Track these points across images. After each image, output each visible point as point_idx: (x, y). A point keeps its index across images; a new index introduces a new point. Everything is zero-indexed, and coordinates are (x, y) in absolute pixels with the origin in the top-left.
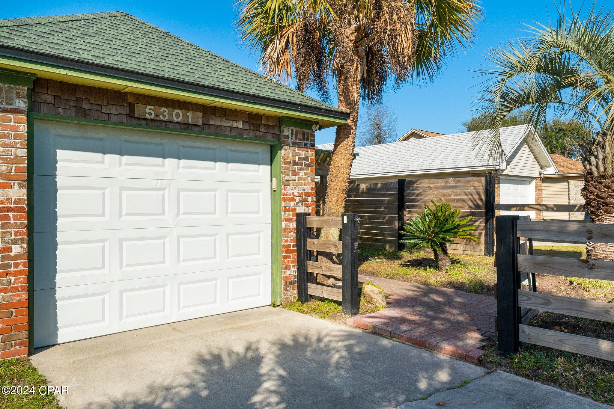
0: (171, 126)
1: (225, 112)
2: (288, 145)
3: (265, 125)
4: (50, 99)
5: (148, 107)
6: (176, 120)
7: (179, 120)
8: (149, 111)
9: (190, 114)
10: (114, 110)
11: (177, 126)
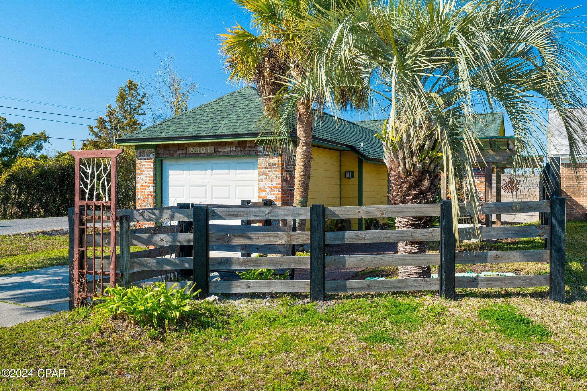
0: (202, 155)
1: (226, 144)
2: (262, 156)
3: (249, 146)
4: (162, 152)
5: (191, 148)
6: (202, 152)
7: (204, 152)
8: (191, 150)
9: (208, 148)
10: (181, 152)
11: (205, 155)
